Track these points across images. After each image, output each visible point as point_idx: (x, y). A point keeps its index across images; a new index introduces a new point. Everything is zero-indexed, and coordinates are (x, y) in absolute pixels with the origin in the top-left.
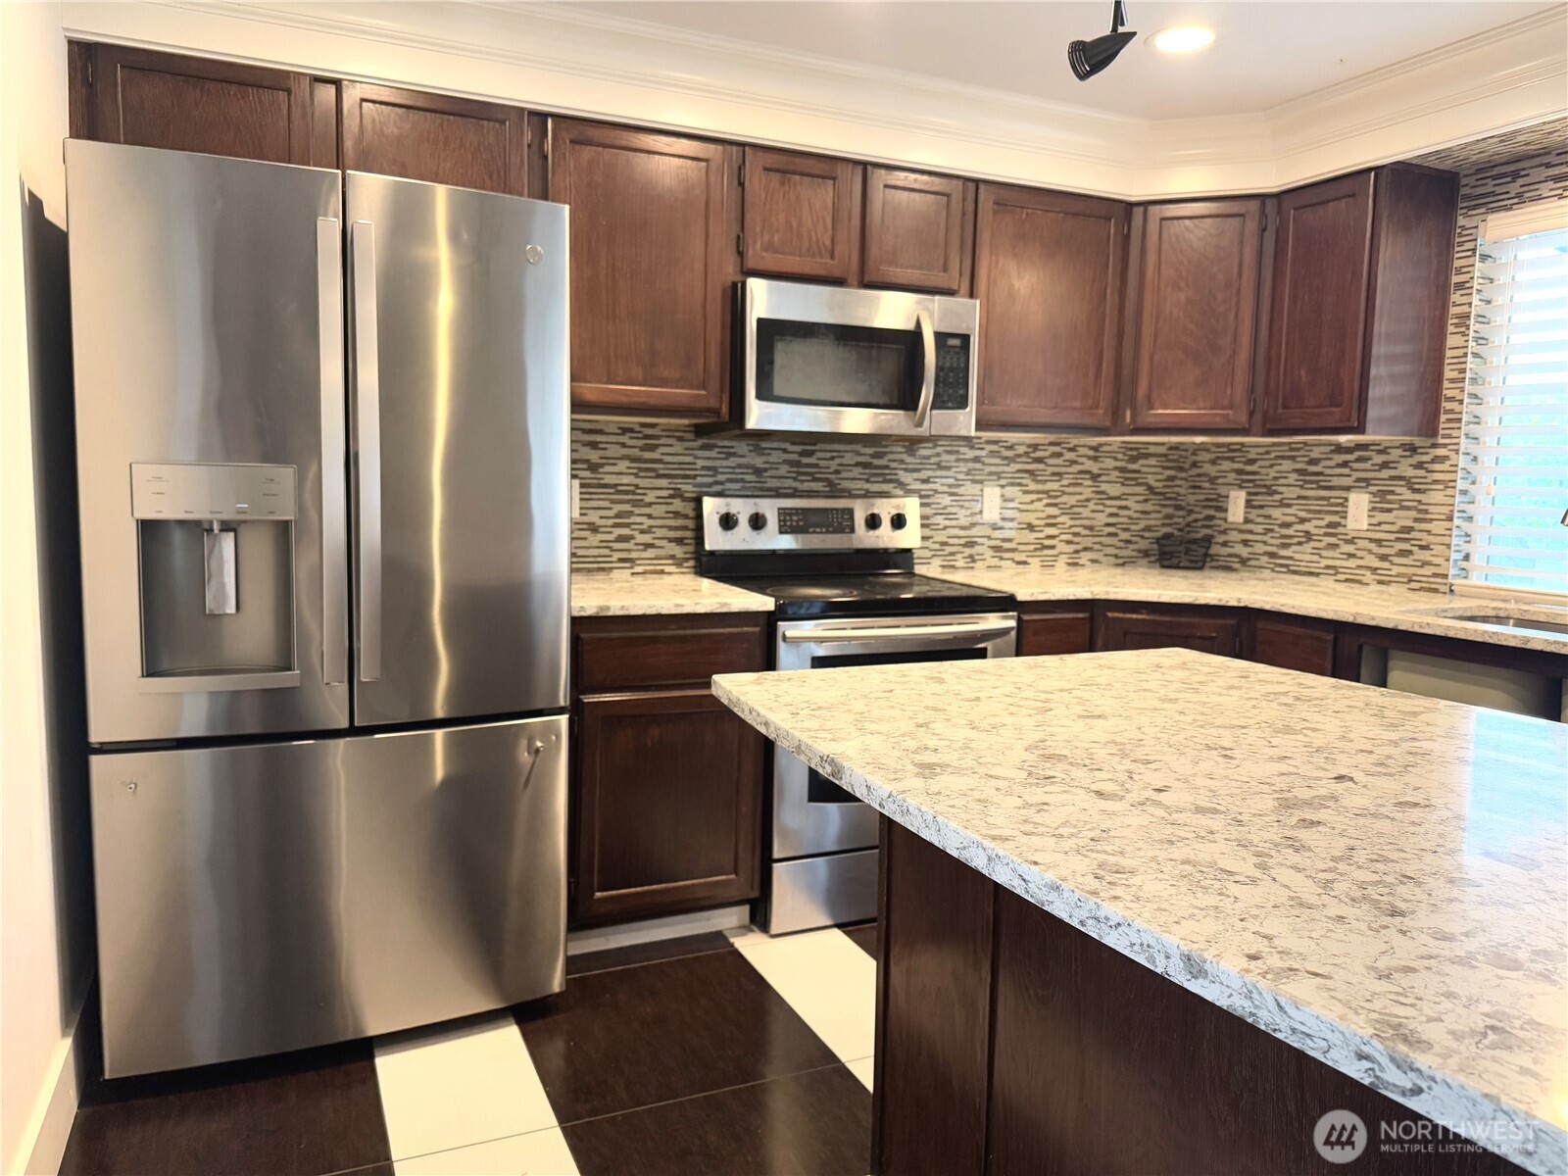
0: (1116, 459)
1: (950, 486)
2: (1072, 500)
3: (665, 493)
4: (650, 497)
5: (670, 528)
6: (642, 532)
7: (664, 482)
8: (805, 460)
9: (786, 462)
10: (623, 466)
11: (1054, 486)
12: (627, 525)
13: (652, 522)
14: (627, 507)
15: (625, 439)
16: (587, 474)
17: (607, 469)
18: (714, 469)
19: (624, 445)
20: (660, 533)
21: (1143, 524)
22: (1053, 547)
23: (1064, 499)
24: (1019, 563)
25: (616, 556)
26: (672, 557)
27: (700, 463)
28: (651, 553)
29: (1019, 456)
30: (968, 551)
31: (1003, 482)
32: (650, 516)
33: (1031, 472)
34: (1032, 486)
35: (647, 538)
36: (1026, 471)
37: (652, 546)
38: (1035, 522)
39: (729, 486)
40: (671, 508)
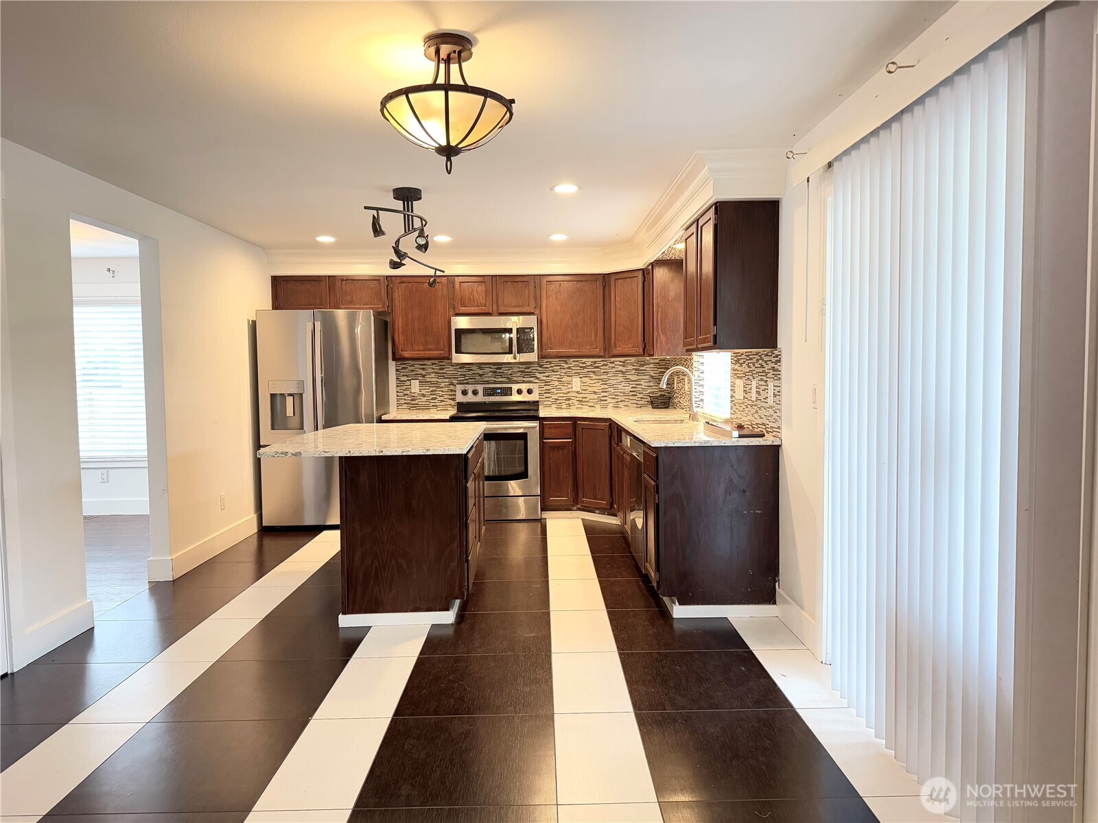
0: (633, 366)
1: (558, 378)
2: (614, 382)
3: (448, 384)
4: (443, 385)
5: (449, 395)
6: (440, 396)
7: (447, 380)
8: (498, 371)
9: (490, 372)
10: (433, 375)
11: (606, 377)
12: (435, 394)
13: (443, 393)
14: (434, 389)
15: (433, 366)
16: (421, 378)
17: (428, 376)
18: (465, 375)
19: (433, 369)
20: (446, 397)
21: (649, 391)
22: (606, 400)
23: (609, 382)
24: (590, 406)
25: (431, 404)
26: (451, 405)
27: (459, 373)
28: (443, 403)
29: (588, 366)
30: (567, 402)
31: (581, 376)
32: (442, 391)
33: (594, 372)
34: (594, 377)
35: (442, 399)
36: (591, 372)
37: (443, 401)
38: (597, 391)
39: (469, 380)
40: (450, 388)
